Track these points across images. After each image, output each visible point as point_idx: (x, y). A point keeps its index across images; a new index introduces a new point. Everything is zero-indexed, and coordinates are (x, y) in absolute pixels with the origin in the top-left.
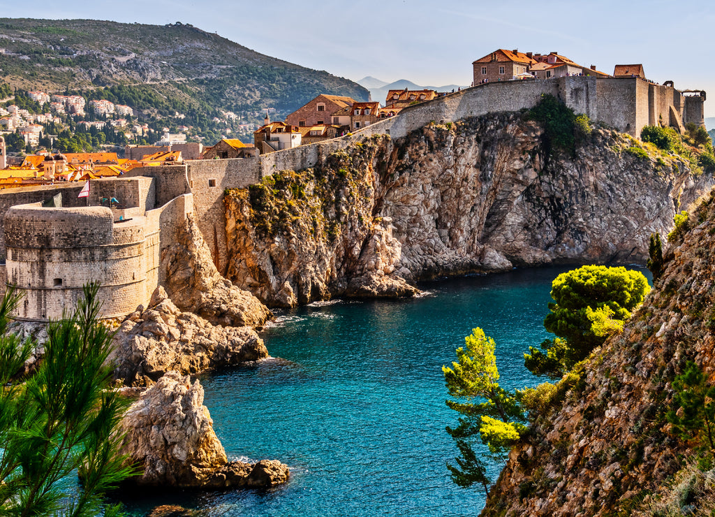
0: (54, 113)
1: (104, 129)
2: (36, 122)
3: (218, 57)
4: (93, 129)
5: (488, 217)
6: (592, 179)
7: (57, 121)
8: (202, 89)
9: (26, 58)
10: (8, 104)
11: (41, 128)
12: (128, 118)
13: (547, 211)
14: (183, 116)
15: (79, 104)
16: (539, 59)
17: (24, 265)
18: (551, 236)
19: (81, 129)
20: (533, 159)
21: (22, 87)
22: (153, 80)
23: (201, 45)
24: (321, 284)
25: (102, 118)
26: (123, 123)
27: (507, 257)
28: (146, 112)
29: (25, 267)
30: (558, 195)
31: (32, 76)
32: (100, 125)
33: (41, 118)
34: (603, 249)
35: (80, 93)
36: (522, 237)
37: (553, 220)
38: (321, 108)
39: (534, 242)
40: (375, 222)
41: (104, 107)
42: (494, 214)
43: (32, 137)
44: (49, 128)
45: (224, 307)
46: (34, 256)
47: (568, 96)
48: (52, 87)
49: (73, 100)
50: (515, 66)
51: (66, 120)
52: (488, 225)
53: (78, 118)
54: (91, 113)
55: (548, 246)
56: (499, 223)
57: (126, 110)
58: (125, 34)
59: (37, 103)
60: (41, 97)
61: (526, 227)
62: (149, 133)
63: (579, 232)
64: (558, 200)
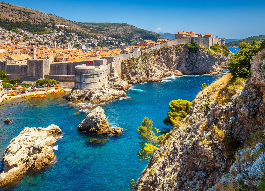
0: (101, 39)
1: (110, 42)
2: (97, 41)
3: (132, 29)
4: (108, 42)
5: (178, 64)
6: (200, 57)
7: (101, 41)
8: (129, 35)
9: (96, 30)
10: (92, 38)
11: (98, 42)
12: (115, 40)
13: (190, 63)
14: (125, 40)
15: (105, 38)
16: (189, 33)
17: (77, 78)
18: (191, 68)
19: (106, 42)
20: (187, 53)
21: (95, 35)
22: (119, 33)
23: (128, 27)
24: (142, 79)
25: (109, 40)
26: (114, 41)
27: (182, 73)
28: (118, 39)
29: (78, 78)
30: (192, 60)
31: (97, 33)
32: (109, 42)
33: (98, 41)
34: (203, 71)
35: (106, 36)
36: (185, 68)
37: (192, 65)
38: (144, 43)
39: (188, 69)
40: (154, 66)
41: (110, 38)
42: (179, 64)
43: (96, 44)
44: (99, 42)
45: (120, 85)
46: (79, 76)
47: (194, 40)
48: (101, 35)
49: (104, 37)
50: (183, 35)
51: (103, 41)
52: (178, 66)
53: (105, 40)
54: (108, 40)
55: (191, 70)
56: (180, 66)
57: (114, 39)
58: (114, 25)
59: (98, 38)
60: (98, 37)
61: (186, 67)
62: (118, 43)
63: (197, 68)
64: (193, 61)
